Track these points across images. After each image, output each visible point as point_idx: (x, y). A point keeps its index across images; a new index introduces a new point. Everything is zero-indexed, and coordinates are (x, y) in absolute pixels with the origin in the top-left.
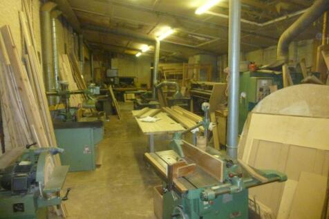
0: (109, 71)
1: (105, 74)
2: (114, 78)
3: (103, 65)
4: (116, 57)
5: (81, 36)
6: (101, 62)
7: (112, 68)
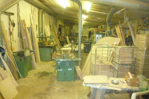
0: (72, 30)
1: (70, 31)
2: (74, 33)
3: (70, 28)
4: (75, 25)
5: (57, 18)
6: (69, 27)
7: (73, 29)
